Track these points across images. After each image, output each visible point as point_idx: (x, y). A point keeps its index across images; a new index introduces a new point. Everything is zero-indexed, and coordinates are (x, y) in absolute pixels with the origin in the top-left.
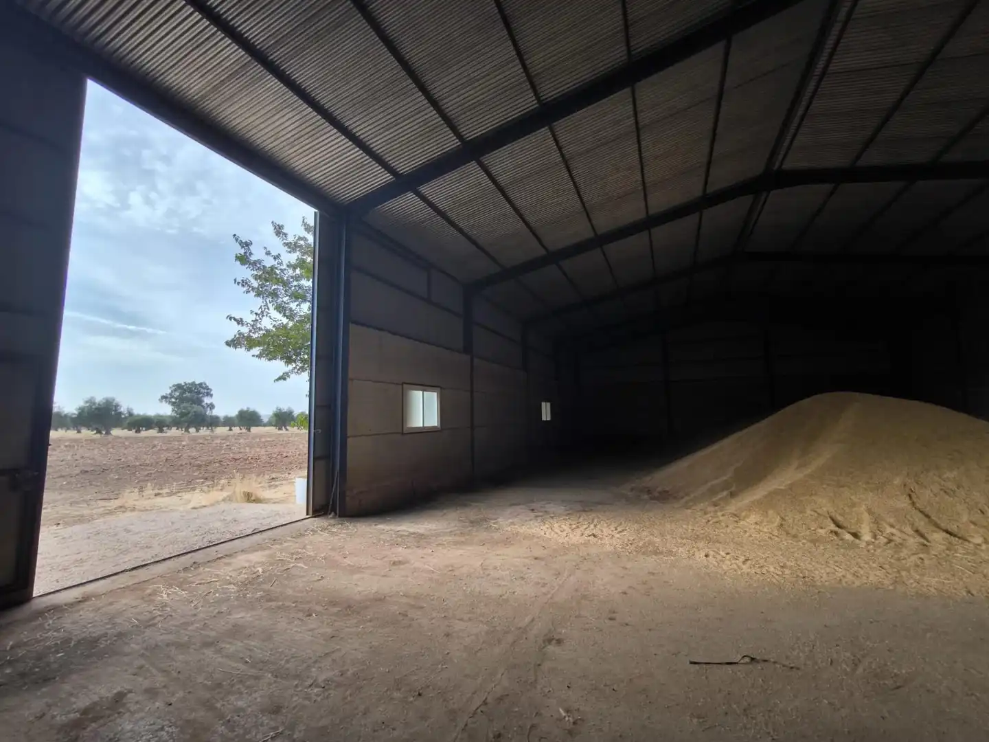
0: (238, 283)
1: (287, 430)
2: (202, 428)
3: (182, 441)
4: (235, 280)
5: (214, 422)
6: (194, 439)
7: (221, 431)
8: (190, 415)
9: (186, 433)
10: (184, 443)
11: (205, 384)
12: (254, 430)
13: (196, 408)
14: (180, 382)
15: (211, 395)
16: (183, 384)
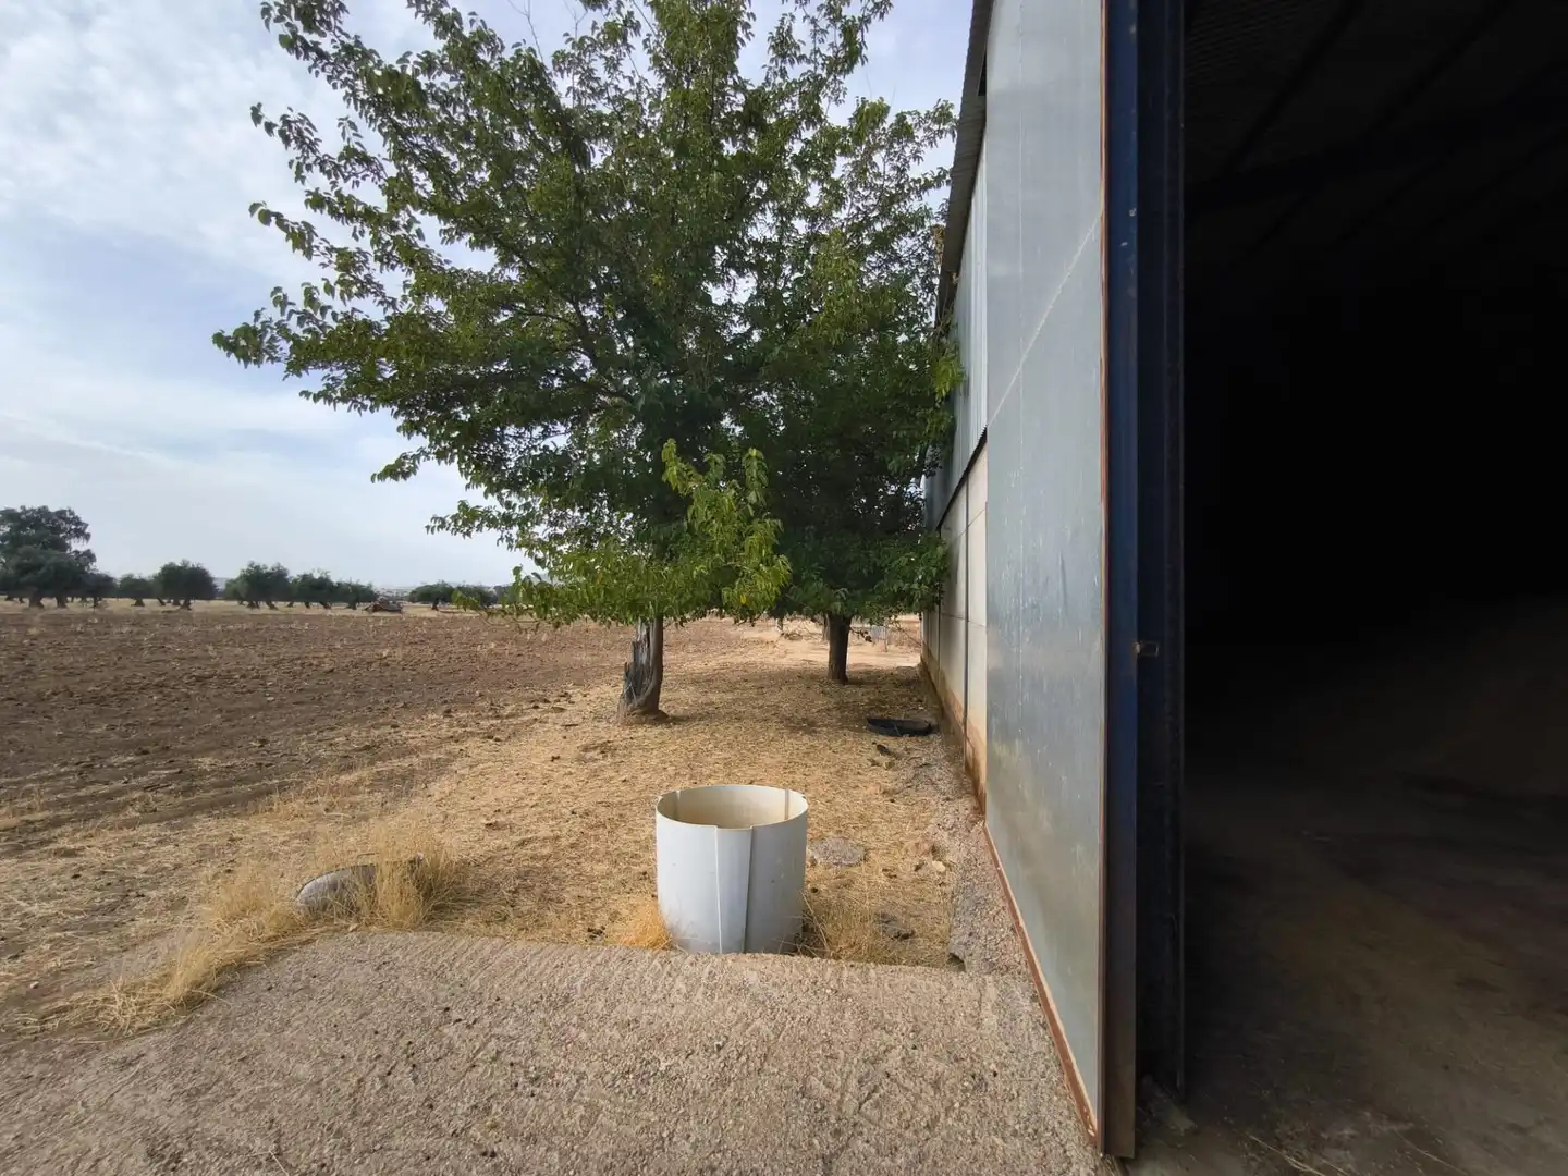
0: (269, 127)
1: (272, 607)
2: (69, 599)
3: (29, 626)
4: (256, 115)
5: (102, 587)
6: (58, 623)
7: (118, 605)
8: (43, 571)
9: (35, 609)
10: (33, 631)
11: (72, 513)
12: (198, 605)
13: (53, 556)
14: (12, 507)
15: (87, 537)
16: (19, 510)
